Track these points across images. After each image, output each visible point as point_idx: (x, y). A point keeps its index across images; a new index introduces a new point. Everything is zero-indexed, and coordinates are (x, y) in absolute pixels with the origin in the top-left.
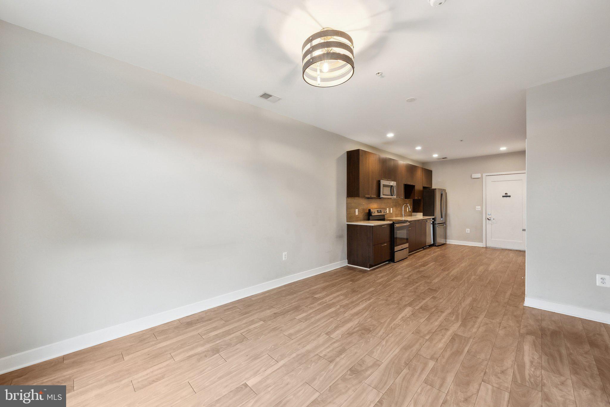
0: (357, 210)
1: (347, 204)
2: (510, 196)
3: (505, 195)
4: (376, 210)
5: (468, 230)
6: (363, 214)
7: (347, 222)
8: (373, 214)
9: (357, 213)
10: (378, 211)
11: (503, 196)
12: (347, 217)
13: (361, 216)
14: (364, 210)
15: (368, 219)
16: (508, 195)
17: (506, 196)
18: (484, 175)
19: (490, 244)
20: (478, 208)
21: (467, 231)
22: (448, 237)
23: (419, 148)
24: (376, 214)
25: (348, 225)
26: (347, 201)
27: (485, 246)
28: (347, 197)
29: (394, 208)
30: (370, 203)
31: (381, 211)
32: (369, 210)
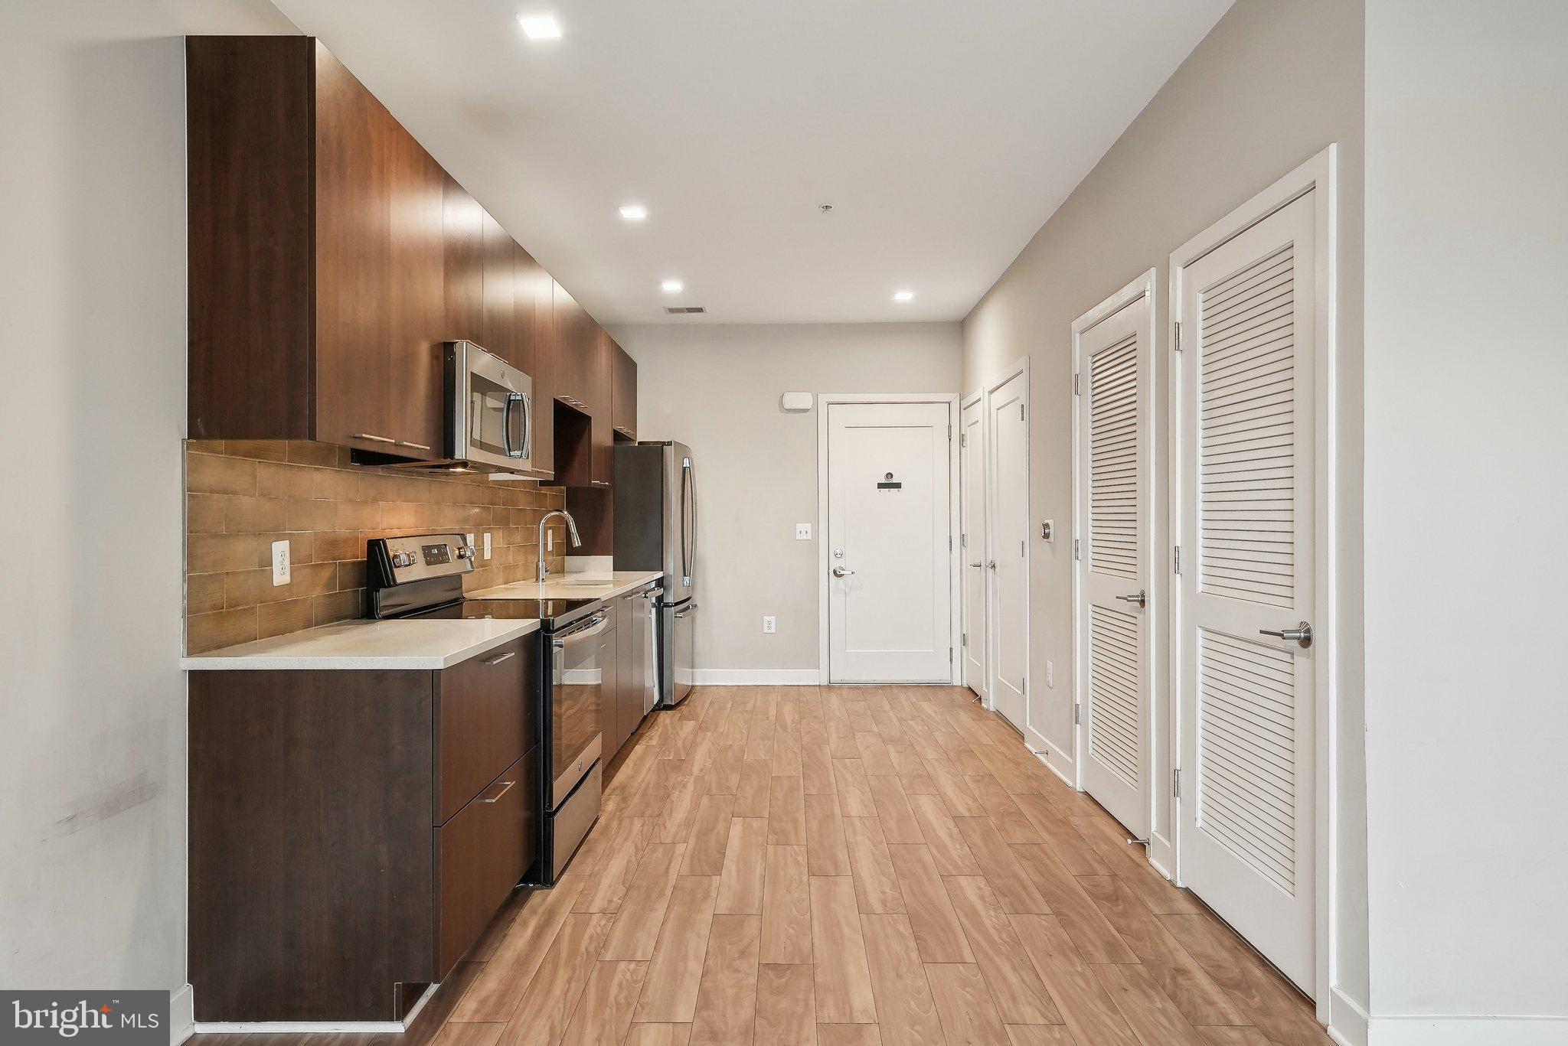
0: (281, 550)
1: (193, 494)
2: (898, 486)
3: (883, 481)
4: (414, 546)
5: (770, 623)
6: (326, 574)
7: (194, 648)
8: (402, 576)
9: (281, 575)
10: (427, 550)
11: (881, 486)
12: (193, 613)
13: (316, 593)
14: (331, 545)
15: (368, 612)
16: (895, 480)
17: (889, 484)
18: (823, 399)
19: (843, 673)
20: (804, 530)
21: (766, 625)
22: (698, 659)
23: (634, 213)
24: (419, 571)
25: (195, 677)
26: (191, 467)
27: (826, 683)
28: (192, 433)
29: (499, 534)
30: (375, 500)
31: (442, 548)
32: (375, 546)
